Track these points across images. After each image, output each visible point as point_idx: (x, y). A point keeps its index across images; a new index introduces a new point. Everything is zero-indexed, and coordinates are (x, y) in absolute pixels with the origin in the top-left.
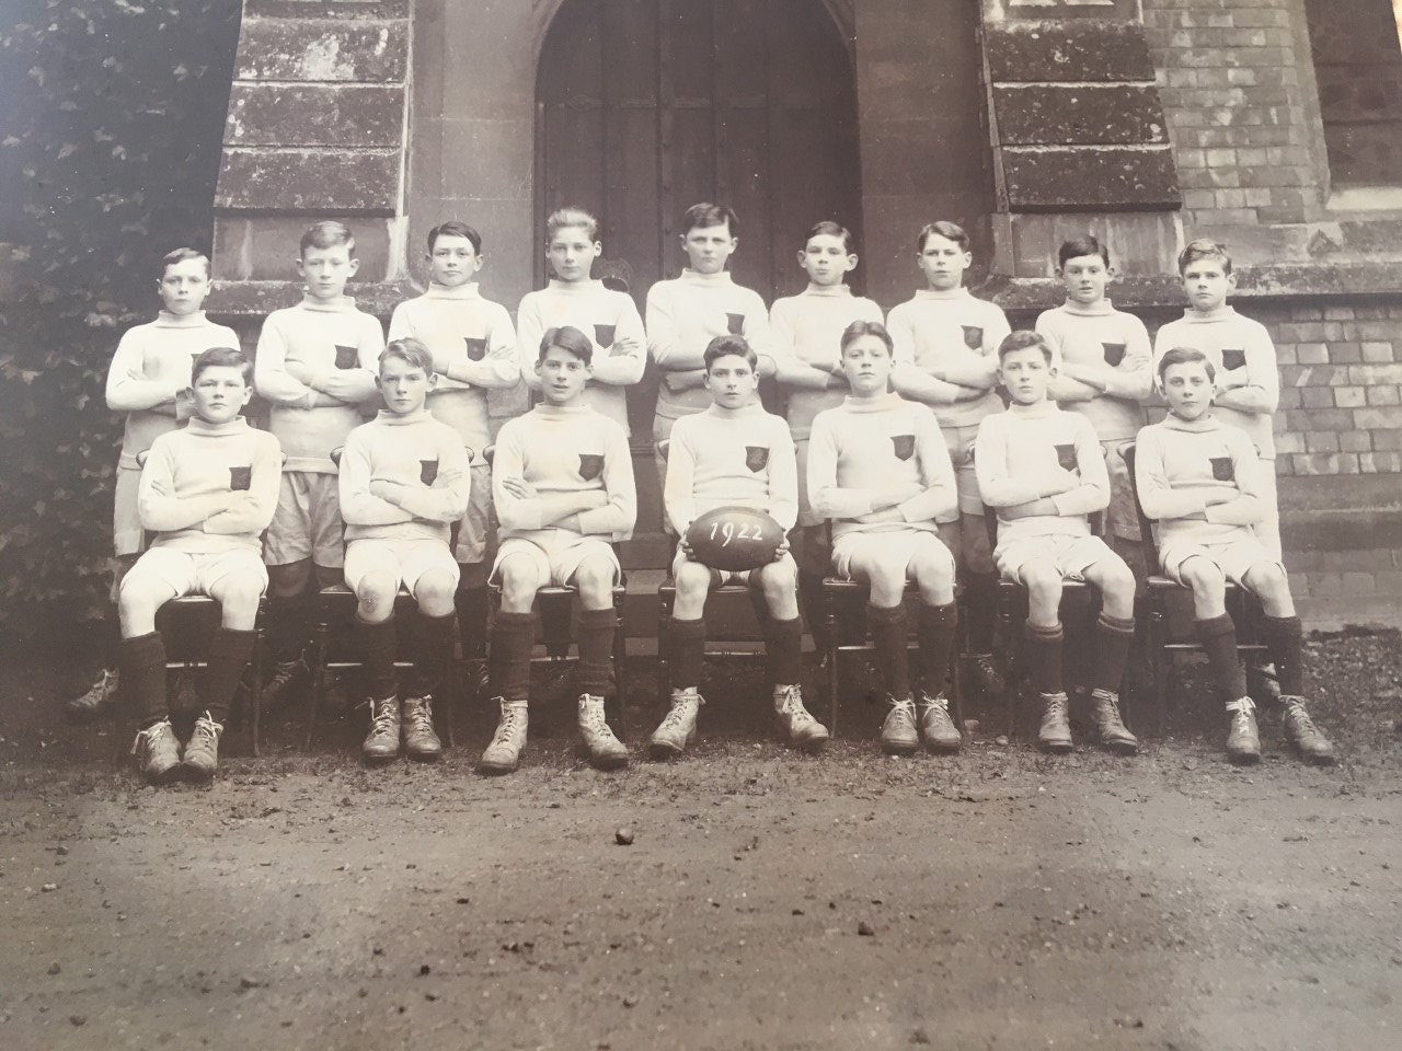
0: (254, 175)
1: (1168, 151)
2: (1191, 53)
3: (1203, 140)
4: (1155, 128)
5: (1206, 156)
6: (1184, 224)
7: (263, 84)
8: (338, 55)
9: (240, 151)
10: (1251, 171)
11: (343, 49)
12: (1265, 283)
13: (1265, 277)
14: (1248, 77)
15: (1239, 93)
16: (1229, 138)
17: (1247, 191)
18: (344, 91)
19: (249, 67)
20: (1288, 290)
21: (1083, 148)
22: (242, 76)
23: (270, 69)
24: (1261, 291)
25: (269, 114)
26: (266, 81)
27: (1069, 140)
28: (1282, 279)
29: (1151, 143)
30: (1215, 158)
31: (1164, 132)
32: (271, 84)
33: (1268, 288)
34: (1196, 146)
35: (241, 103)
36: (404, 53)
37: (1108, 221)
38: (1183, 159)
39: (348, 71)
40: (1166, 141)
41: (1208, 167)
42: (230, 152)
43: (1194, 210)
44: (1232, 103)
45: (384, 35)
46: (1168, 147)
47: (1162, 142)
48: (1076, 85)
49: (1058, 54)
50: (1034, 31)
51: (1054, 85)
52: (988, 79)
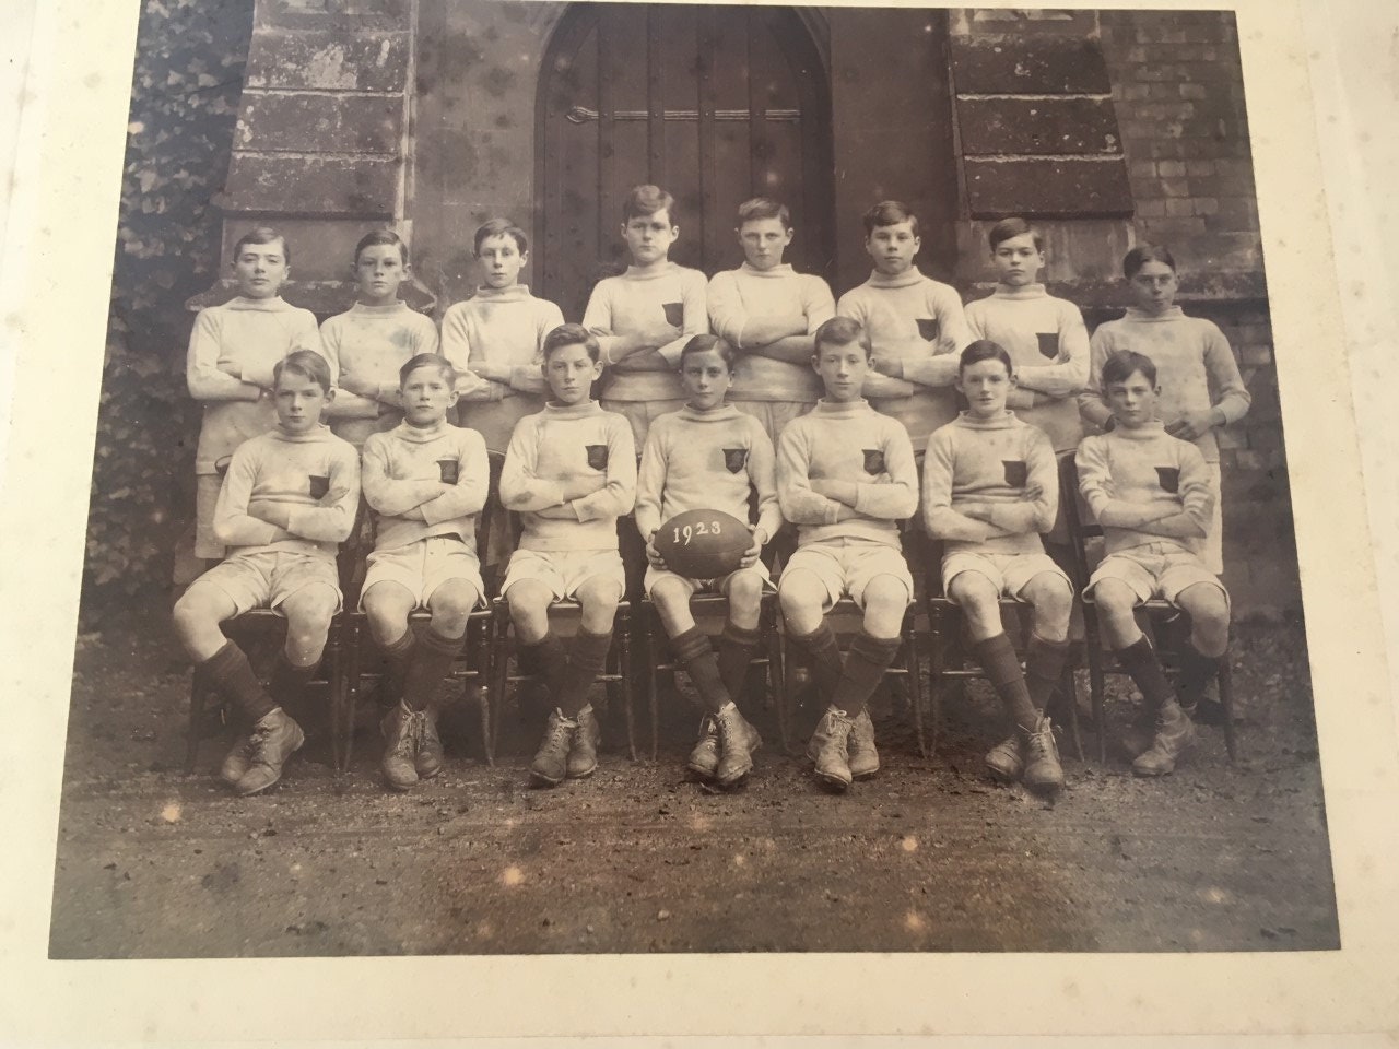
0: (261, 179)
1: (1122, 161)
2: (1145, 68)
3: (1155, 154)
4: (1110, 139)
5: (1157, 167)
6: (1136, 231)
7: (271, 92)
8: (343, 65)
9: (248, 155)
10: (1200, 182)
11: (349, 60)
12: (1211, 288)
13: (1212, 282)
14: (1200, 92)
15: (1191, 107)
16: (1181, 150)
17: (1196, 200)
18: (348, 100)
19: (258, 74)
20: (1234, 295)
21: (1041, 158)
22: (251, 84)
23: (278, 78)
24: (1207, 296)
25: (276, 120)
26: (274, 89)
27: (1028, 150)
28: (1227, 284)
29: (1106, 154)
30: (1165, 169)
31: (1118, 143)
32: (278, 92)
33: (1215, 293)
34: (1149, 159)
35: (250, 109)
36: (406, 62)
37: (1064, 229)
38: (1136, 170)
39: (352, 80)
40: (1119, 152)
41: (1159, 177)
42: (239, 156)
43: (1145, 219)
44: (1183, 117)
45: (386, 46)
46: (1123, 156)
47: (1116, 153)
48: (1036, 98)
49: (1019, 68)
50: (997, 45)
51: (1014, 97)
52: (952, 92)
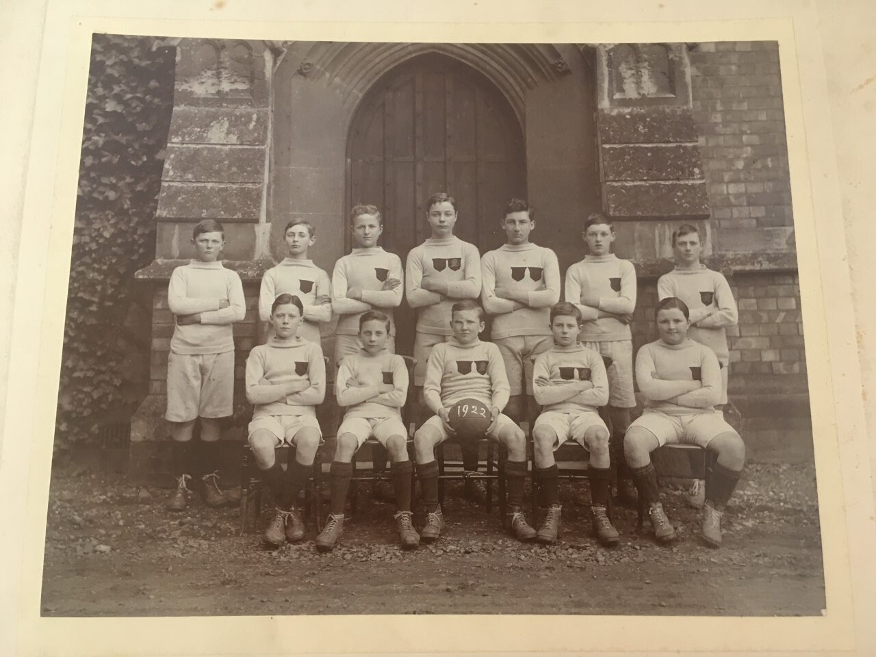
0: (179, 198)
1: (704, 184)
2: (721, 126)
3: (726, 178)
4: (696, 170)
5: (727, 187)
6: (711, 228)
7: (185, 145)
8: (228, 129)
9: (171, 184)
10: (754, 196)
11: (230, 125)
12: (760, 263)
13: (760, 259)
14: (755, 139)
15: (749, 149)
16: (742, 176)
17: (751, 208)
18: (231, 149)
19: (177, 135)
20: (773, 266)
21: (653, 182)
22: (173, 140)
23: (189, 136)
24: (757, 267)
25: (188, 162)
26: (187, 144)
27: (645, 178)
28: (770, 259)
29: (693, 179)
30: (733, 189)
31: (702, 172)
32: (190, 146)
33: (761, 265)
34: (721, 181)
35: (172, 156)
36: (266, 128)
37: (666, 226)
38: (713, 189)
39: (233, 138)
40: (702, 178)
41: (729, 194)
42: (166, 184)
43: (719, 220)
44: (745, 156)
45: (255, 117)
46: (704, 181)
47: (701, 179)
48: (650, 145)
49: (641, 127)
50: (627, 114)
51: (637, 145)
52: (600, 143)
